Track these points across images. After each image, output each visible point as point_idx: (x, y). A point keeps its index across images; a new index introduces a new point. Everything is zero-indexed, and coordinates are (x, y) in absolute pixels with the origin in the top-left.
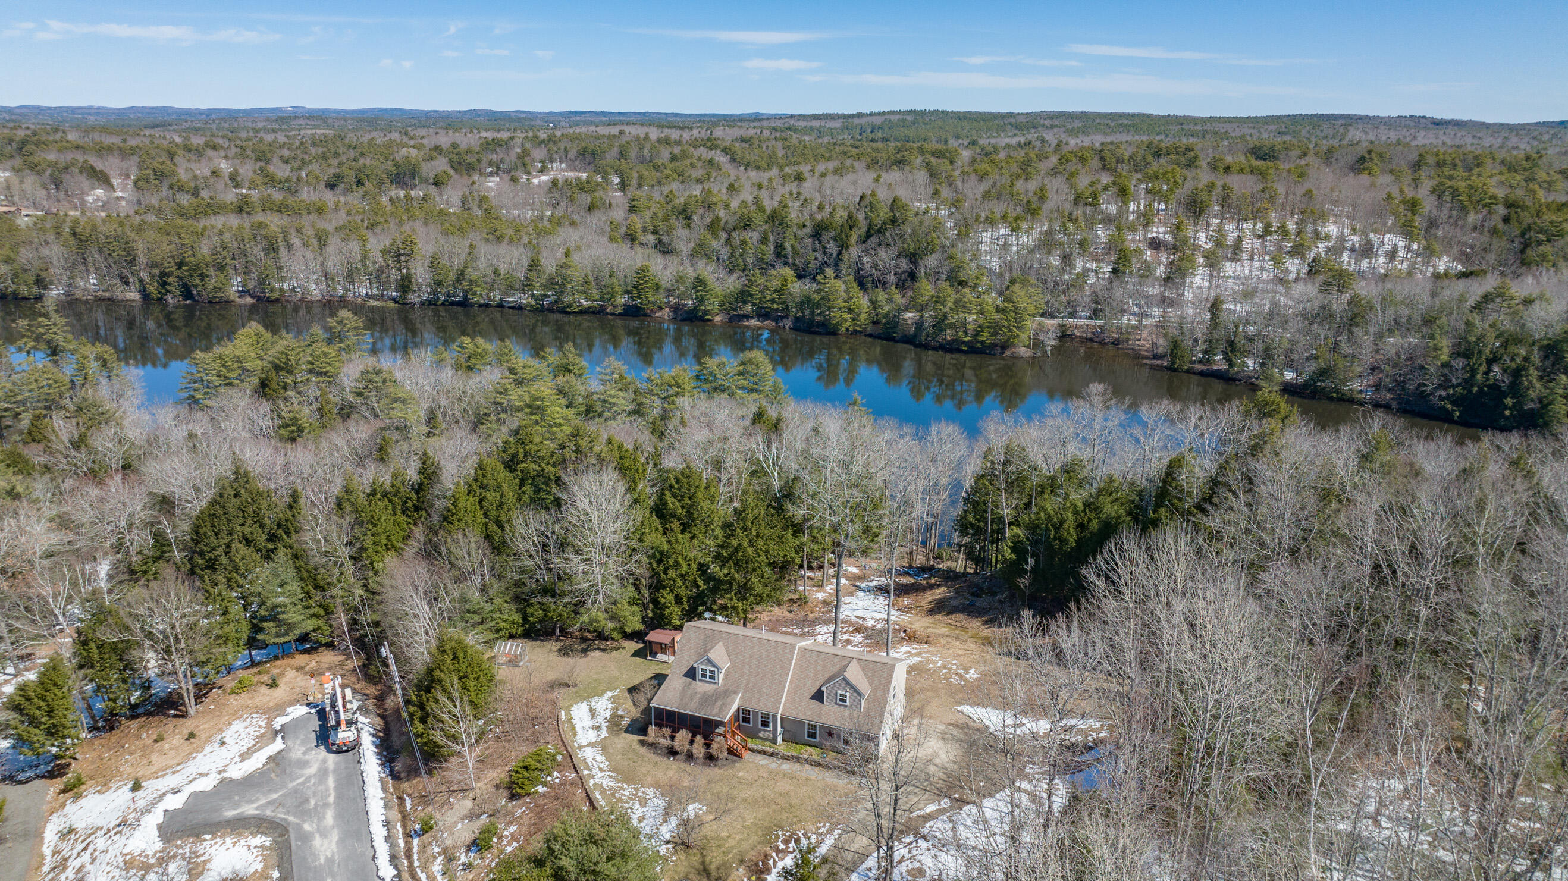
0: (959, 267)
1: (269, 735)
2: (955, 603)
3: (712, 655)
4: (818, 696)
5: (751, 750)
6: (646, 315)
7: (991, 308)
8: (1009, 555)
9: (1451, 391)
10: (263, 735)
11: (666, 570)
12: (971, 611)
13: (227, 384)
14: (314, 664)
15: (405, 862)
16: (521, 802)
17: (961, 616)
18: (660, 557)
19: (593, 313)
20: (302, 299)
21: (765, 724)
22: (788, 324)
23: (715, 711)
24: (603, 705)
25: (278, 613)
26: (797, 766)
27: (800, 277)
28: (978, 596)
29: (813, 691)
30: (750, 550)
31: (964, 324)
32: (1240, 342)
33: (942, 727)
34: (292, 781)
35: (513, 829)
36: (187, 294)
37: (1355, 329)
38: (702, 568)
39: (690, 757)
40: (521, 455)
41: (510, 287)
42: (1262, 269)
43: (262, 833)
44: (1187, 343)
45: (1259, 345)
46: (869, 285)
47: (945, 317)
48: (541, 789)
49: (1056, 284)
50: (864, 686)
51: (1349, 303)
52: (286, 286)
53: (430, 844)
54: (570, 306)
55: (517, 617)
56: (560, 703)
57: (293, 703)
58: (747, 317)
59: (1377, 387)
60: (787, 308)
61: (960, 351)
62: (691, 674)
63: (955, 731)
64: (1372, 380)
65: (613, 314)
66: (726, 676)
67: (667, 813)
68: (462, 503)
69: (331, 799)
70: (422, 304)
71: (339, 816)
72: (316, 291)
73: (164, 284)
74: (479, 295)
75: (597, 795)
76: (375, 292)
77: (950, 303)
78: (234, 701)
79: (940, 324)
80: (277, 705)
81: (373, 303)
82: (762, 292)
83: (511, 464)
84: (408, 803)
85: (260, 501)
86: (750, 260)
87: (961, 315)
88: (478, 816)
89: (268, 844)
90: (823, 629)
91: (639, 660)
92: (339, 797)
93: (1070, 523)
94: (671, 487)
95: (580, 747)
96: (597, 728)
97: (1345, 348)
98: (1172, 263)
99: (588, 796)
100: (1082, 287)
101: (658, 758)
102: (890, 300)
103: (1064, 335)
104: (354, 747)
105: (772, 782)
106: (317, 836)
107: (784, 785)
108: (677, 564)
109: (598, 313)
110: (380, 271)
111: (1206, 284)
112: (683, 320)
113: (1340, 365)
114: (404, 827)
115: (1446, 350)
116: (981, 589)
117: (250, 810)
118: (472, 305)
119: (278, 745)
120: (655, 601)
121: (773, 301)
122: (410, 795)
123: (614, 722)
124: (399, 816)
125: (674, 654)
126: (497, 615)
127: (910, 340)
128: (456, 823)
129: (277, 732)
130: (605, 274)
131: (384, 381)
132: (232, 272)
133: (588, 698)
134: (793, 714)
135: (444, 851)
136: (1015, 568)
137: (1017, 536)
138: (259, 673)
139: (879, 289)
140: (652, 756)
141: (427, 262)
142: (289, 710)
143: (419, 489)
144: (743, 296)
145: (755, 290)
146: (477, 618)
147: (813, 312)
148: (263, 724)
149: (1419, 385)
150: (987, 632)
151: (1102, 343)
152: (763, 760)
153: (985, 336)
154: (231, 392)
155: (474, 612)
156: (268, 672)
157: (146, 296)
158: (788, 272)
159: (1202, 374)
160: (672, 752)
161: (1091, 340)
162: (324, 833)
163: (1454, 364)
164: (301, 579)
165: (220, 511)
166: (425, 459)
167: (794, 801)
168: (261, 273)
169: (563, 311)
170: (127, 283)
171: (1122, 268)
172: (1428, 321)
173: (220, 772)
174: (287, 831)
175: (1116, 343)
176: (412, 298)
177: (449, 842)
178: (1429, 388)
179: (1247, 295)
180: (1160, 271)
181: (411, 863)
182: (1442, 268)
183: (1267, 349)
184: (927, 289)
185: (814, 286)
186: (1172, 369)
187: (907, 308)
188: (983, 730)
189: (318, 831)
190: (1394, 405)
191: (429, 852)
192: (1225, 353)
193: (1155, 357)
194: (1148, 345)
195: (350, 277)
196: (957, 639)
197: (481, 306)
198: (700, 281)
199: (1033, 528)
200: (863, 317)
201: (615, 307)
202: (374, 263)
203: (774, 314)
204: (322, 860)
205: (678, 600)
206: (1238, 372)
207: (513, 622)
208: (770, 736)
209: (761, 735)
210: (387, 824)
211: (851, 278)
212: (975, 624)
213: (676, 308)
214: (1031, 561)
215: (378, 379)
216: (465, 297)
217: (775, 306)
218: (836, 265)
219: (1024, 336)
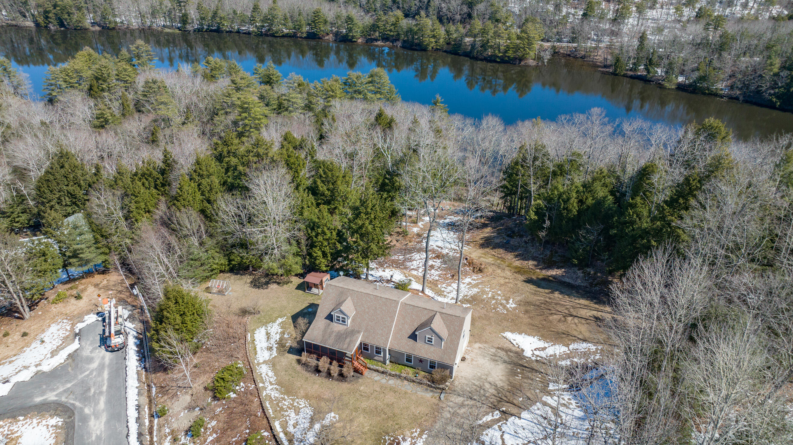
0: (496, 11)
1: (71, 337)
2: (497, 241)
3: (343, 308)
4: (413, 337)
5: (369, 369)
6: (320, 38)
7: (514, 36)
8: (533, 216)
9: (777, 90)
10: (67, 337)
11: (317, 235)
12: (507, 247)
13: (71, 87)
14: (105, 282)
15: (148, 437)
16: (219, 403)
17: (501, 251)
18: (313, 226)
19: (290, 37)
20: (128, 28)
21: (378, 352)
22: (399, 44)
23: (345, 346)
24: (275, 329)
25: (78, 254)
26: (399, 382)
27: (406, 16)
28: (512, 237)
29: (410, 332)
30: (370, 227)
31: (499, 45)
32: (655, 59)
33: (493, 350)
34: (81, 374)
35: (214, 423)
36: (62, 24)
37: (723, 53)
38: (340, 234)
39: (329, 375)
40: (225, 153)
41: (243, 21)
42: (668, 14)
43: (58, 415)
44: (624, 59)
45: (666, 62)
46: (445, 21)
47: (488, 41)
48: (233, 395)
49: (551, 22)
50: (444, 333)
51: (721, 37)
52: (118, 20)
53: (164, 425)
54: (277, 32)
55: (224, 261)
56: (248, 327)
57: (88, 313)
58: (376, 40)
59: (732, 87)
60: (398, 35)
61: (495, 62)
62: (330, 317)
63: (502, 354)
64: (729, 82)
65: (301, 37)
66: (353, 320)
67: (312, 421)
68: (186, 188)
69: (105, 388)
70: (195, 31)
71: (109, 402)
72: (135, 23)
73: (47, 18)
74: (226, 26)
75: (267, 405)
76: (168, 23)
77: (491, 33)
78: (55, 309)
79: (484, 46)
80: (79, 314)
81: (167, 30)
82: (384, 25)
83: (220, 158)
84: (154, 390)
85: (76, 171)
86: (378, 5)
87: (498, 40)
88: (194, 408)
89: (60, 424)
90: (416, 256)
91: (301, 292)
92: (110, 387)
93: (574, 201)
94: (321, 176)
95: (259, 364)
96: (270, 349)
97: (716, 64)
98: (618, 10)
99: (261, 404)
100: (566, 24)
101: (308, 375)
102: (457, 30)
103: (555, 53)
104: (123, 347)
105: (382, 395)
106: (93, 417)
107: (390, 398)
108: (324, 233)
109: (293, 36)
110: (170, 12)
111: (636, 23)
112: (340, 41)
113: (712, 75)
114: (150, 409)
115: (778, 66)
116: (513, 232)
117: (51, 397)
118: (222, 32)
119: (76, 345)
120: (310, 254)
121: (391, 31)
122: (155, 384)
123: (281, 344)
124: (147, 400)
125: (322, 288)
126: (211, 260)
127: (467, 55)
128: (180, 412)
129: (76, 335)
130: (296, 14)
131: (159, 87)
132: (86, 12)
133: (265, 324)
134: (397, 348)
135: (172, 432)
136: (538, 225)
137: (539, 205)
138: (71, 288)
139: (451, 24)
140: (304, 372)
141: (196, 7)
142: (86, 317)
143: (163, 172)
144: (374, 27)
145: (380, 24)
146: (198, 263)
147: (413, 37)
148: (68, 328)
149: (758, 87)
150: (518, 263)
151: (575, 57)
152: (377, 377)
153: (510, 54)
154: (73, 91)
155: (196, 260)
156: (76, 288)
157: (37, 25)
158: (399, 13)
159: (631, 77)
160: (317, 370)
161: (569, 55)
162: (97, 416)
163: (782, 74)
164: (93, 231)
165: (51, 178)
166: (166, 153)
167: (397, 411)
168: (102, 12)
169: (273, 35)
170: (25, 16)
171: (589, 13)
172: (768, 48)
173: (36, 366)
174: (74, 414)
175: (583, 57)
176: (189, 27)
177: (175, 426)
178: (763, 89)
179: (659, 30)
180: (610, 15)
181: (152, 438)
182: (774, 13)
183: (670, 64)
184: (478, 24)
185: (414, 22)
186: (614, 74)
187: (466, 35)
188: (520, 353)
189: (94, 414)
190: (741, 98)
191: (163, 432)
192: (645, 65)
193: (605, 66)
194: (601, 59)
195: (153, 15)
196: (499, 267)
197: (227, 32)
198: (350, 18)
199: (549, 200)
200: (441, 40)
201: (302, 33)
202: (166, 7)
203: (391, 38)
204: (94, 438)
205: (324, 255)
206: (651, 78)
207: (221, 264)
208: (382, 359)
209: (375, 358)
210: (139, 408)
211: (435, 17)
212: (510, 256)
213: (336, 34)
214: (548, 223)
215: (155, 86)
216: (218, 27)
217: (392, 33)
218: (427, 8)
219: (532, 54)
